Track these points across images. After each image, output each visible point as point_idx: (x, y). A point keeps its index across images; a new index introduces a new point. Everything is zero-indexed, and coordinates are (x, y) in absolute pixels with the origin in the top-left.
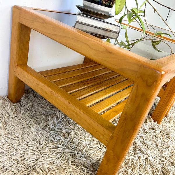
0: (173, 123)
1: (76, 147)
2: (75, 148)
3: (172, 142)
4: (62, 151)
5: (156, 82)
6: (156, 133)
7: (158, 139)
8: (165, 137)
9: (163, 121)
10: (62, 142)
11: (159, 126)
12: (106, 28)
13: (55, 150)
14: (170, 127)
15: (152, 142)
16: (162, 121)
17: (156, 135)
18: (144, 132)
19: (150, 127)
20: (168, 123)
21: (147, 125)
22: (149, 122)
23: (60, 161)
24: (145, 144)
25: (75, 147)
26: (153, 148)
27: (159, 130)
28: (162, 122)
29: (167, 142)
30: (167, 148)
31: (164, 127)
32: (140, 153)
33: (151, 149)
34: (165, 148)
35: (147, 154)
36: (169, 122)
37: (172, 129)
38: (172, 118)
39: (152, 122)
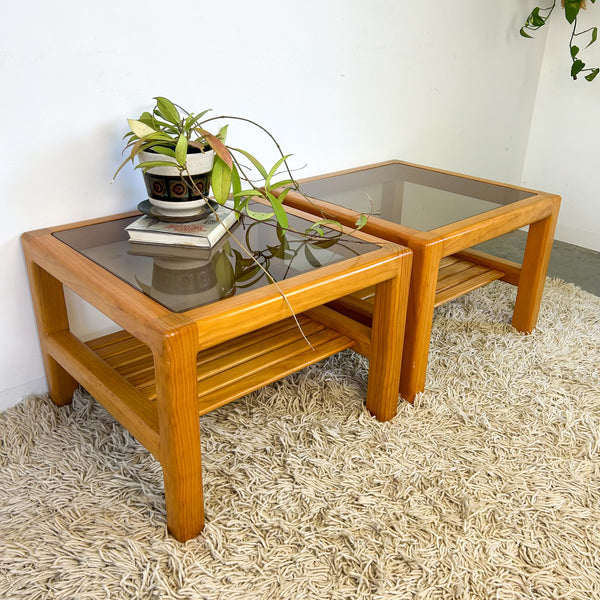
3: (388, 458)
6: (357, 442)
8: (376, 450)
10: (124, 470)
11: (377, 427)
12: (184, 244)
18: (328, 441)
20: (411, 417)
22: (354, 418)
26: (326, 472)
27: (372, 435)
28: (397, 416)
33: (320, 474)
35: (304, 484)
37: (412, 429)
38: (427, 404)
39: (361, 418)
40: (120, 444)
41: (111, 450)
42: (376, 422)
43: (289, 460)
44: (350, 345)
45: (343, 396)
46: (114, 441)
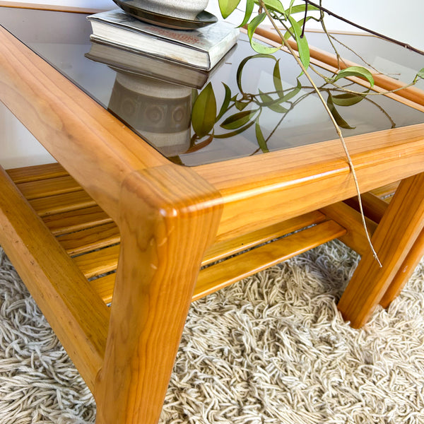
0: (404, 328)
1: (74, 377)
2: (67, 379)
3: (374, 387)
4: (29, 383)
5: (155, 240)
6: (333, 355)
7: (331, 375)
8: (359, 371)
9: (373, 320)
10: (36, 358)
11: (352, 336)
12: (171, 56)
13: (8, 381)
14: (388, 340)
15: (312, 381)
16: (371, 319)
17: (331, 362)
18: (298, 350)
19: (325, 335)
20: (387, 328)
21: (318, 329)
22: (325, 320)
23: (12, 410)
24: (282, 386)
25: (71, 375)
26: (303, 401)
27: (349, 347)
28: (370, 323)
29: (357, 385)
30: (349, 404)
31: (369, 338)
32: (255, 412)
33: (296, 401)
34: (342, 403)
35: (276, 417)
36: (392, 324)
37: (392, 346)
38: (404, 313)
39: (334, 323)
40: (35, 313)
41: (23, 320)
42: (349, 329)
43: (256, 375)
44: (341, 234)
45: (306, 286)
46: (29, 308)
